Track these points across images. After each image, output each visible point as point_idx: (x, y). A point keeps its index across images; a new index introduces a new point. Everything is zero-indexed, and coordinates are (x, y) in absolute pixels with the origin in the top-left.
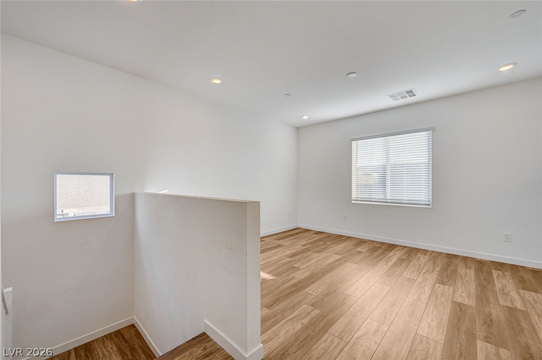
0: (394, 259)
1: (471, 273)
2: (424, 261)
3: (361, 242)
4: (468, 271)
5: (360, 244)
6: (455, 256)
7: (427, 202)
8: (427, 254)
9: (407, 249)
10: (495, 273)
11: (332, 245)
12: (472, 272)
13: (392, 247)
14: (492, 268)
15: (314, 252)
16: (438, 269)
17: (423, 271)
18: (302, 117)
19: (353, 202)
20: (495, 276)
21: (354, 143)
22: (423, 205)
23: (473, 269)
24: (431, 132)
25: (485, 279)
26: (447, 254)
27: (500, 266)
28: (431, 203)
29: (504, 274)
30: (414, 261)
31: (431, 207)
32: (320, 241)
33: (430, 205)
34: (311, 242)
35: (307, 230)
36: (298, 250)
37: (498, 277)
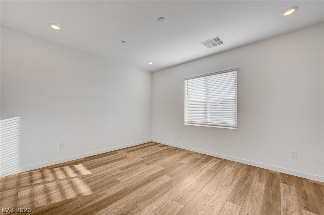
0: (204, 171)
1: (262, 186)
2: (227, 173)
3: (189, 153)
4: (260, 184)
5: (186, 156)
6: (254, 168)
7: (235, 125)
8: (233, 166)
9: (219, 160)
10: (283, 187)
11: (165, 157)
12: (264, 185)
13: (208, 158)
14: (281, 181)
15: (146, 164)
16: (235, 182)
17: (222, 185)
18: (148, 62)
19: (185, 124)
20: (282, 190)
21: (186, 81)
22: (231, 127)
23: (265, 183)
24: (236, 72)
25: (273, 196)
26: (248, 165)
27: (288, 178)
28: (237, 125)
29: (290, 188)
30: (220, 173)
31: (236, 128)
32: (158, 154)
33: (236, 127)
34: (151, 154)
35: (157, 144)
36: (135, 162)
37: (284, 192)
